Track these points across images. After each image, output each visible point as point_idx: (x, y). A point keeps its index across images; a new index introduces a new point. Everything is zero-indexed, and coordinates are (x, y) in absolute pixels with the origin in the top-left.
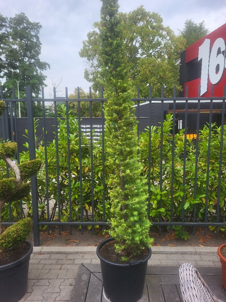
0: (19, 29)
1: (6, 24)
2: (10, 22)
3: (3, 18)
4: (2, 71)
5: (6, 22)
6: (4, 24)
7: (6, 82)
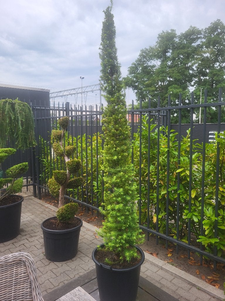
0: (213, 36)
1: (201, 36)
2: (205, 32)
3: (199, 30)
4: (193, 80)
5: (201, 34)
6: (199, 36)
7: (194, 90)
